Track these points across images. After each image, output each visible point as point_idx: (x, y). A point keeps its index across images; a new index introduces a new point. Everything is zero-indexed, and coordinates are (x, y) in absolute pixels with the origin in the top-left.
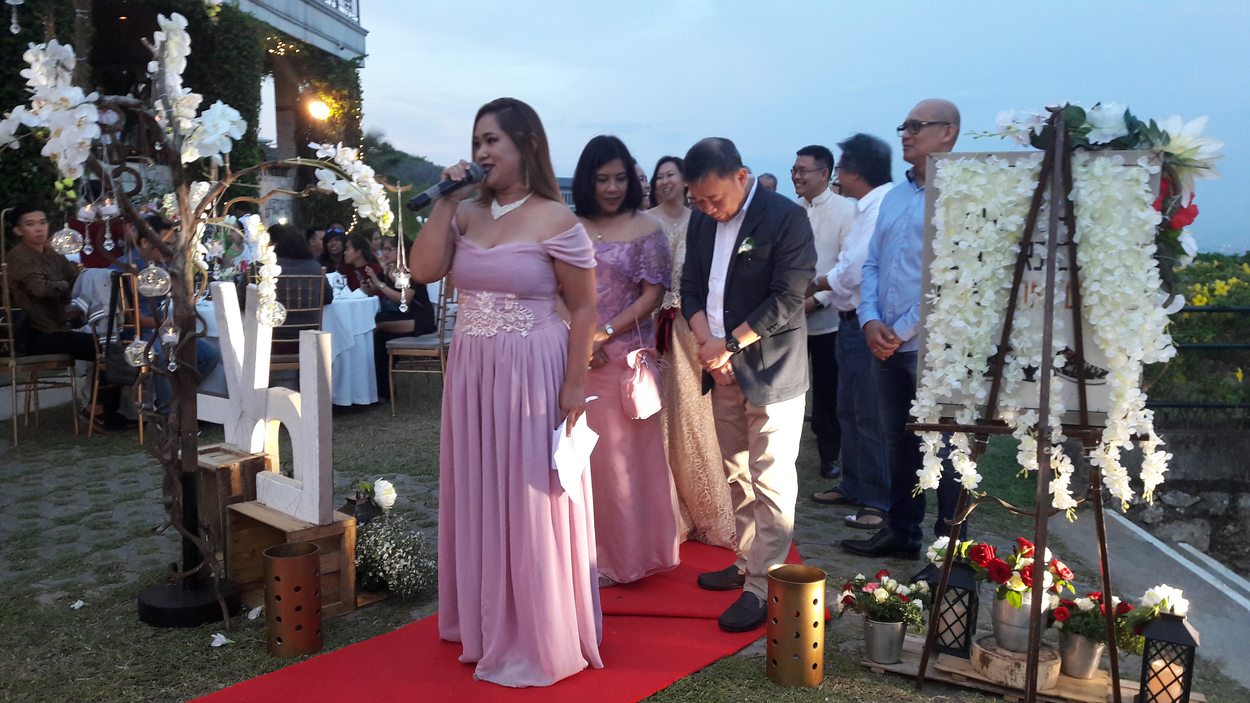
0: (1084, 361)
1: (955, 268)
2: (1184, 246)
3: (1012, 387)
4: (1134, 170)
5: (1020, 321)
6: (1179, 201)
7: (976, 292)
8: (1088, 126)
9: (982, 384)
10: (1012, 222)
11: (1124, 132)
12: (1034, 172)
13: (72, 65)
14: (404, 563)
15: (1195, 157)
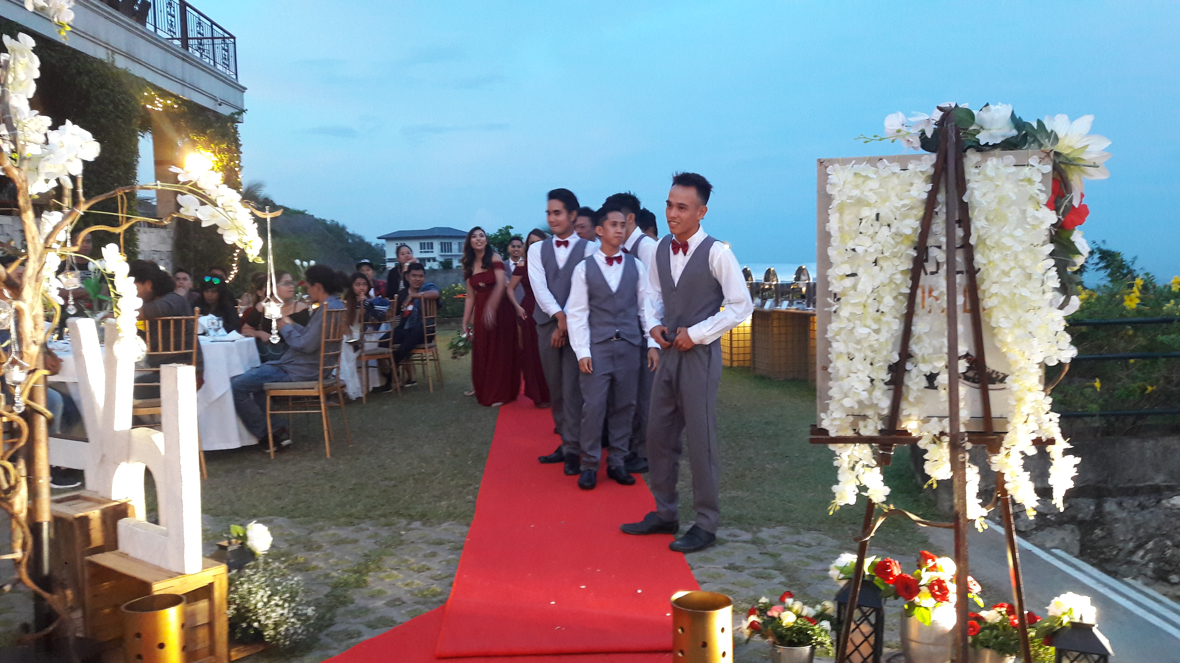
0: (985, 366)
1: (854, 275)
2: (1077, 245)
3: (915, 394)
4: (1026, 169)
5: (920, 327)
6: (1071, 201)
7: (875, 299)
8: (978, 127)
9: (883, 394)
10: (907, 226)
11: (1015, 132)
12: (926, 175)
14: (282, 612)
15: (1084, 157)
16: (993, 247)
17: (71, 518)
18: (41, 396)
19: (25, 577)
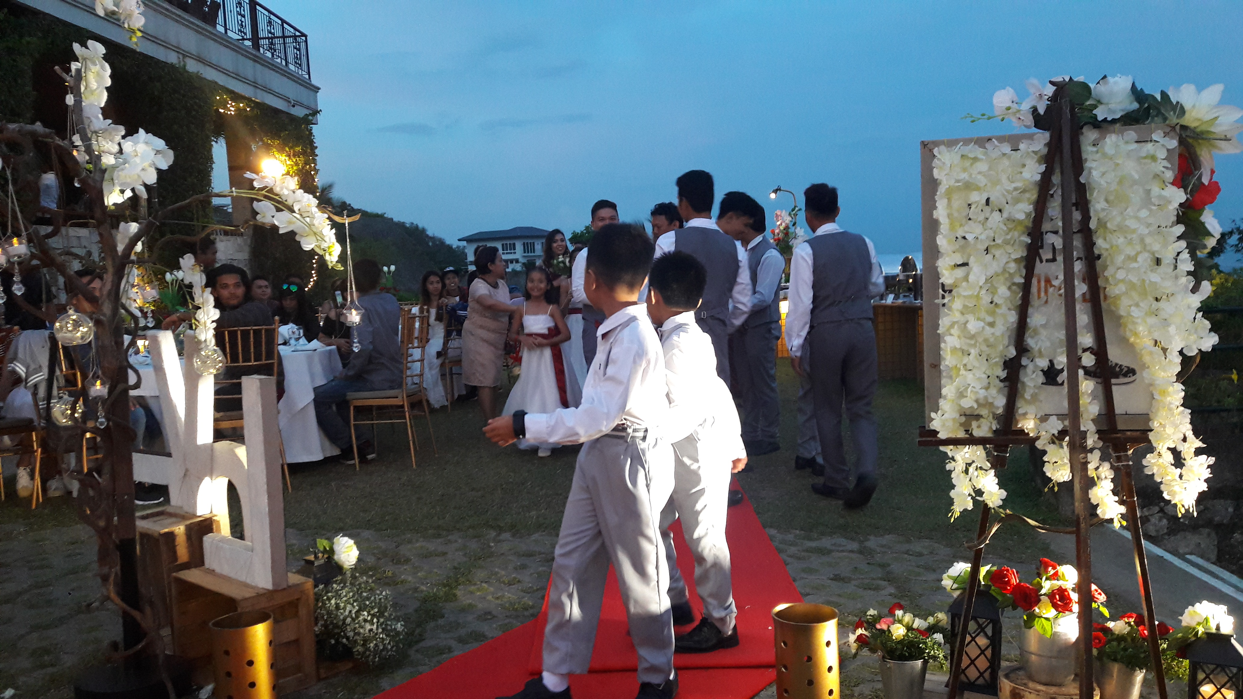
0: (1108, 360)
1: (964, 264)
2: (1207, 226)
3: (1032, 391)
4: (1149, 146)
5: (1036, 319)
6: (1200, 178)
8: (1095, 102)
9: (998, 392)
10: (1020, 211)
11: (1135, 106)
12: (1039, 155)
14: (370, 627)
15: (1212, 129)
16: (1115, 231)
17: (156, 534)
19: (113, 595)
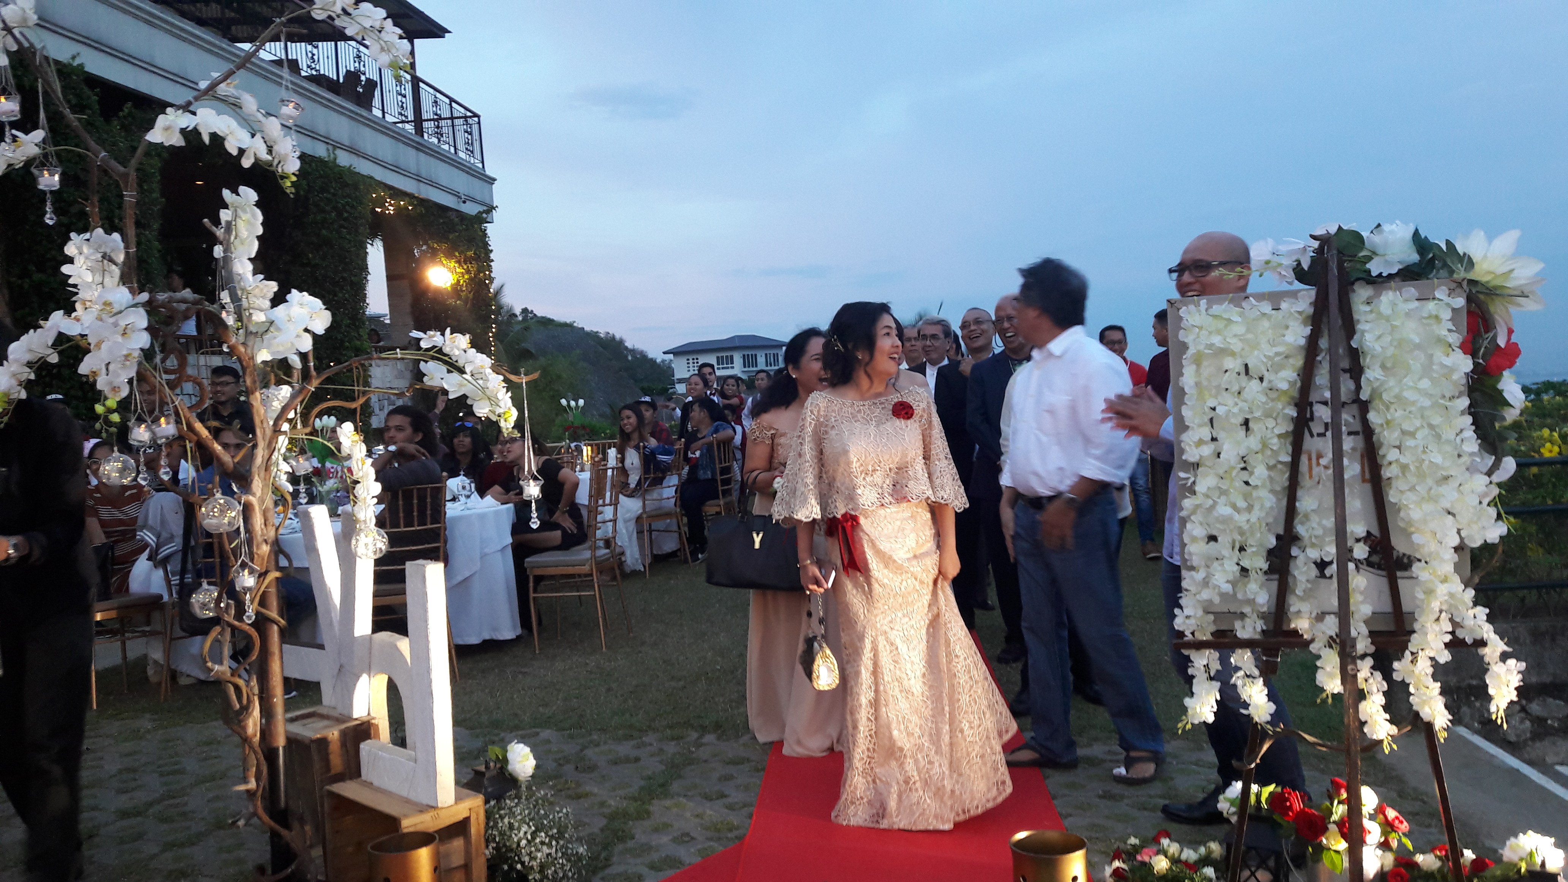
0: (1393, 548)
1: (1215, 439)
2: (1506, 395)
3: (1304, 586)
4: (1431, 306)
5: (1306, 503)
6: (1494, 338)
7: (1244, 469)
8: (1369, 254)
9: (1263, 586)
10: (1284, 379)
11: (1415, 257)
12: (1304, 315)
13: (121, 258)
14: (548, 851)
15: (1507, 284)
16: (1391, 403)
17: (307, 741)
18: (274, 602)
19: (260, 811)
